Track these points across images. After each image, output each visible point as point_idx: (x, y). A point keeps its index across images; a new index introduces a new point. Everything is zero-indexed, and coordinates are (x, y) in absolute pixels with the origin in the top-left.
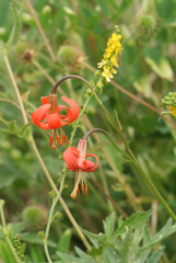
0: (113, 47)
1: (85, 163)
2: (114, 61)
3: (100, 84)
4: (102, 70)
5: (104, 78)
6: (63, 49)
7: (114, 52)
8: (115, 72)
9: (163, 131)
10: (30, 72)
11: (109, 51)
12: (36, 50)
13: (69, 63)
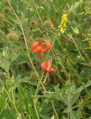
0: (64, 19)
1: (50, 69)
2: (65, 25)
3: (59, 34)
4: (60, 29)
5: (61, 32)
6: (46, 22)
7: (64, 21)
8: (65, 30)
9: (75, 50)
10: (34, 29)
11: (62, 21)
12: (36, 21)
13: (47, 27)
